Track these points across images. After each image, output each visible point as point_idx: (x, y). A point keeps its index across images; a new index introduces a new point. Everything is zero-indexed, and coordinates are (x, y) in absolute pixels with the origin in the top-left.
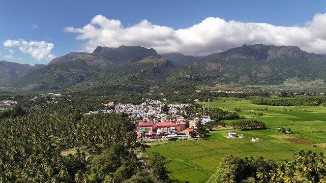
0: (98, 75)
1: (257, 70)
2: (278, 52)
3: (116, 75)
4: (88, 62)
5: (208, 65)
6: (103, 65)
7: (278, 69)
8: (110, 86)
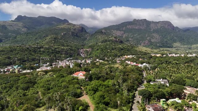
0: (16, 37)
1: (151, 37)
2: (157, 25)
3: (35, 37)
4: (8, 27)
5: (114, 32)
6: (23, 30)
7: (162, 36)
8: (28, 48)
